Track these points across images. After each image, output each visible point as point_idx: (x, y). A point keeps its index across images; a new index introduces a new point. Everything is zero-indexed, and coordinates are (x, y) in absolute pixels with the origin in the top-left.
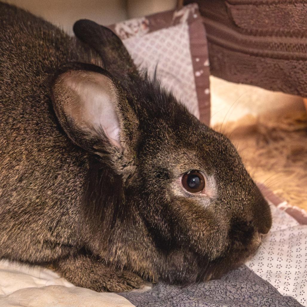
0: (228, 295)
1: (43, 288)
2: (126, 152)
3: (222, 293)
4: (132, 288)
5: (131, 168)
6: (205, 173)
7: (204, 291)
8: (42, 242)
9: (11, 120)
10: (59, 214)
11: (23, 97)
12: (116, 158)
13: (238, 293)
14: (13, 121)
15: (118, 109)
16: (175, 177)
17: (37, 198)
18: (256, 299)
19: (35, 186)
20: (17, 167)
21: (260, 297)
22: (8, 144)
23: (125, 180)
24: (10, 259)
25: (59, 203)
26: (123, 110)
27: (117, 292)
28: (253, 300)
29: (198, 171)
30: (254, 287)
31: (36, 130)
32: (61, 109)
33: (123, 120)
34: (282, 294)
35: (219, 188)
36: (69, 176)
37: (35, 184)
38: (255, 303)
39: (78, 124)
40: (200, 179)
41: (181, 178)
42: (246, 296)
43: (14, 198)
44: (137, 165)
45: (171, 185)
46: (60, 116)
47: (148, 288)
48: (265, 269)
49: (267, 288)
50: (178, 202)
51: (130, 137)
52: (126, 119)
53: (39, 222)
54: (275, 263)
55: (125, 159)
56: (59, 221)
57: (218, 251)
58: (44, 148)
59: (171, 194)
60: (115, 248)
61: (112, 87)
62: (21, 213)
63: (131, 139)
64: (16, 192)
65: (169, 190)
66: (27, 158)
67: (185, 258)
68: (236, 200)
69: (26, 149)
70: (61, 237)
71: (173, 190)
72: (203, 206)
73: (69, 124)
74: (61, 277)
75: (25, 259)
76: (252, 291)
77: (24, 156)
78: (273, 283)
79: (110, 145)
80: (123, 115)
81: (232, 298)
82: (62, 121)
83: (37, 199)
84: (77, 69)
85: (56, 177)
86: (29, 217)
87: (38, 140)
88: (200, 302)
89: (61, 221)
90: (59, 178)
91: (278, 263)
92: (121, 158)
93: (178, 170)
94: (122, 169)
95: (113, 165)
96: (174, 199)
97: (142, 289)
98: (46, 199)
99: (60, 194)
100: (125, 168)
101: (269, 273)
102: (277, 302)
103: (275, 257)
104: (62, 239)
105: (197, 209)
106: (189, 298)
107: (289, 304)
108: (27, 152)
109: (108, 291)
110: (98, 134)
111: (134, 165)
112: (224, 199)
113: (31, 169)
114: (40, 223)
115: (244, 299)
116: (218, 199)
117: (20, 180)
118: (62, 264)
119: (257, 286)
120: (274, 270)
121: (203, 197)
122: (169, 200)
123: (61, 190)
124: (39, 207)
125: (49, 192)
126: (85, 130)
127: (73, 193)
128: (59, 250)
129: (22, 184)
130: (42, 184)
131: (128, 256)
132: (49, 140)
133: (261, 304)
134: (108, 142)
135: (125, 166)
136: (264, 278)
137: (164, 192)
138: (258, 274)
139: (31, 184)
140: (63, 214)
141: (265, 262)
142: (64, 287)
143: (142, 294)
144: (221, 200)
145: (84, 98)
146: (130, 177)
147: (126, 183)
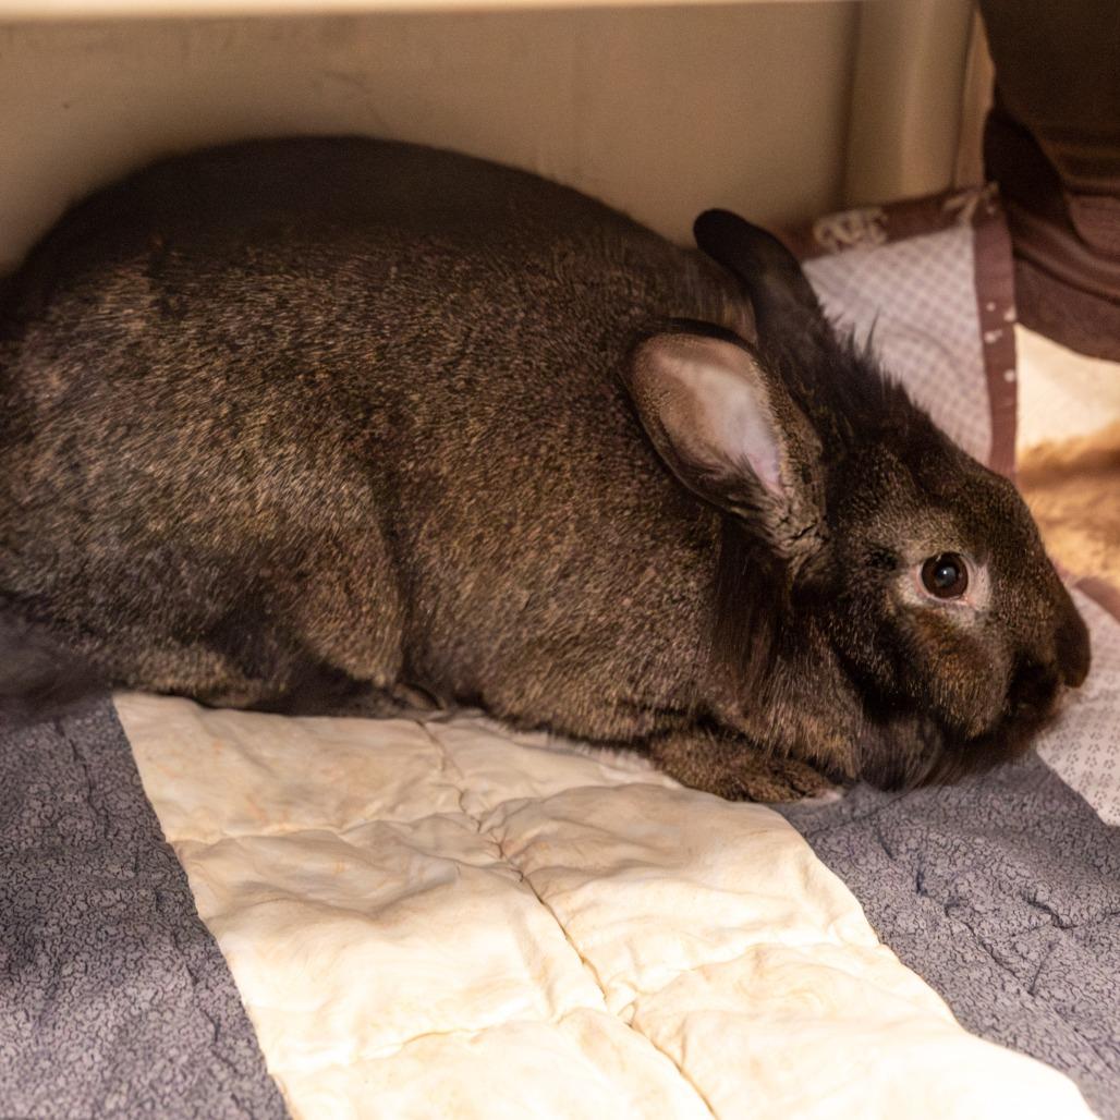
0: (993, 818)
1: (620, 789)
2: (796, 507)
3: (981, 814)
4: (799, 795)
5: (810, 543)
6: (970, 559)
7: (947, 807)
8: (615, 702)
9: (543, 450)
10: (648, 651)
11: (570, 399)
12: (776, 520)
13: (1015, 814)
14: (549, 451)
15: (770, 415)
16: (908, 565)
17: (601, 613)
18: (1047, 828)
19: (596, 587)
20: (557, 549)
21: (1057, 824)
22: (538, 500)
23: (796, 571)
24: (550, 733)
25: (647, 627)
26: (783, 417)
27: (769, 803)
28: (1043, 831)
29: (957, 555)
30: (1047, 804)
31: (597, 472)
32: (654, 419)
33: (784, 439)
34: (1105, 820)
35: (996, 592)
36: (671, 568)
37: (595, 583)
38: (1047, 837)
39: (694, 450)
40: (957, 571)
41: (919, 569)
42: (1030, 823)
43: (553, 612)
44: (824, 537)
45: (898, 580)
46: (654, 433)
47: (834, 796)
48: (1081, 767)
49: (1076, 808)
50: (911, 617)
51: (804, 476)
52: (790, 436)
53: (606, 665)
54: (1102, 756)
55: (796, 523)
56: (649, 664)
57: (984, 721)
58: (614, 509)
59: (896, 599)
60: (773, 712)
61: (752, 368)
62: (567, 643)
63: (807, 478)
64: (557, 600)
65: (892, 592)
66: (578, 530)
67: (921, 733)
68: (1027, 617)
69: (576, 512)
70: (654, 695)
71: (901, 591)
72: (960, 626)
73: (675, 449)
74: (656, 768)
75: (580, 733)
76: (1043, 812)
77: (572, 527)
78: (1090, 798)
79: (765, 493)
80: (784, 428)
81: (1001, 824)
82: (659, 443)
83: (599, 616)
84: (675, 331)
85: (642, 569)
86: (585, 652)
87: (602, 493)
88: (932, 830)
89: (653, 665)
90: (651, 572)
91: (1109, 757)
92: (786, 521)
93: (916, 552)
94: (790, 545)
95: (770, 535)
96: (903, 609)
97: (821, 797)
98: (619, 616)
99: (652, 606)
100: (798, 543)
101: (1088, 777)
102: (1090, 836)
103: (1104, 743)
104: (657, 698)
105: (949, 631)
106: (911, 822)
107: (1112, 840)
108: (576, 517)
109: (752, 800)
110: (737, 468)
111: (817, 534)
112: (1004, 613)
113: (587, 552)
114: (610, 667)
115: (1025, 829)
116: (991, 614)
117: (564, 575)
118: (656, 746)
119: (1056, 802)
120: (1099, 771)
121: (963, 607)
122: (892, 612)
123: (653, 597)
124: (605, 635)
125: (627, 602)
126: (710, 461)
127: (680, 606)
128: (649, 718)
129: (568, 584)
130: (611, 584)
131: (799, 727)
132: (625, 493)
133: (1058, 840)
134: (759, 485)
135: (796, 538)
136: (1075, 787)
137: (883, 596)
138: (1065, 778)
139: (587, 582)
140: (658, 649)
141: (1083, 753)
142: (661, 788)
143: (819, 809)
144: (997, 614)
145: (703, 395)
146: (808, 562)
147: (798, 576)
